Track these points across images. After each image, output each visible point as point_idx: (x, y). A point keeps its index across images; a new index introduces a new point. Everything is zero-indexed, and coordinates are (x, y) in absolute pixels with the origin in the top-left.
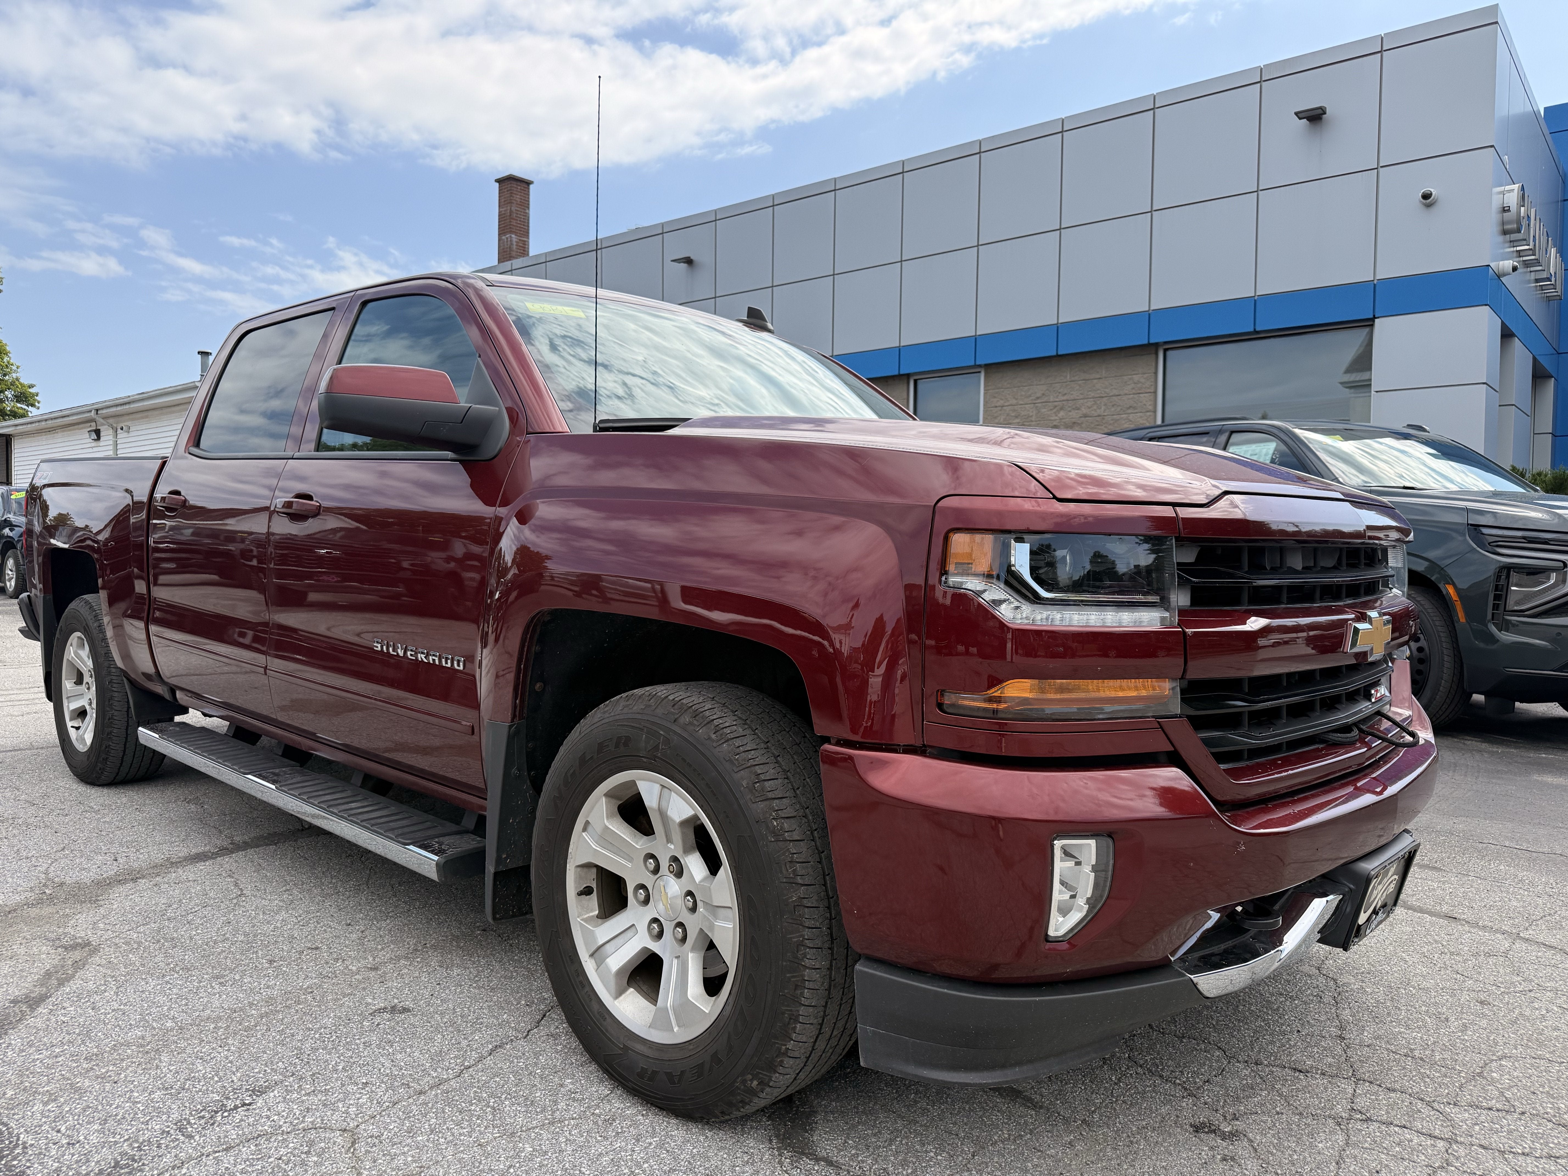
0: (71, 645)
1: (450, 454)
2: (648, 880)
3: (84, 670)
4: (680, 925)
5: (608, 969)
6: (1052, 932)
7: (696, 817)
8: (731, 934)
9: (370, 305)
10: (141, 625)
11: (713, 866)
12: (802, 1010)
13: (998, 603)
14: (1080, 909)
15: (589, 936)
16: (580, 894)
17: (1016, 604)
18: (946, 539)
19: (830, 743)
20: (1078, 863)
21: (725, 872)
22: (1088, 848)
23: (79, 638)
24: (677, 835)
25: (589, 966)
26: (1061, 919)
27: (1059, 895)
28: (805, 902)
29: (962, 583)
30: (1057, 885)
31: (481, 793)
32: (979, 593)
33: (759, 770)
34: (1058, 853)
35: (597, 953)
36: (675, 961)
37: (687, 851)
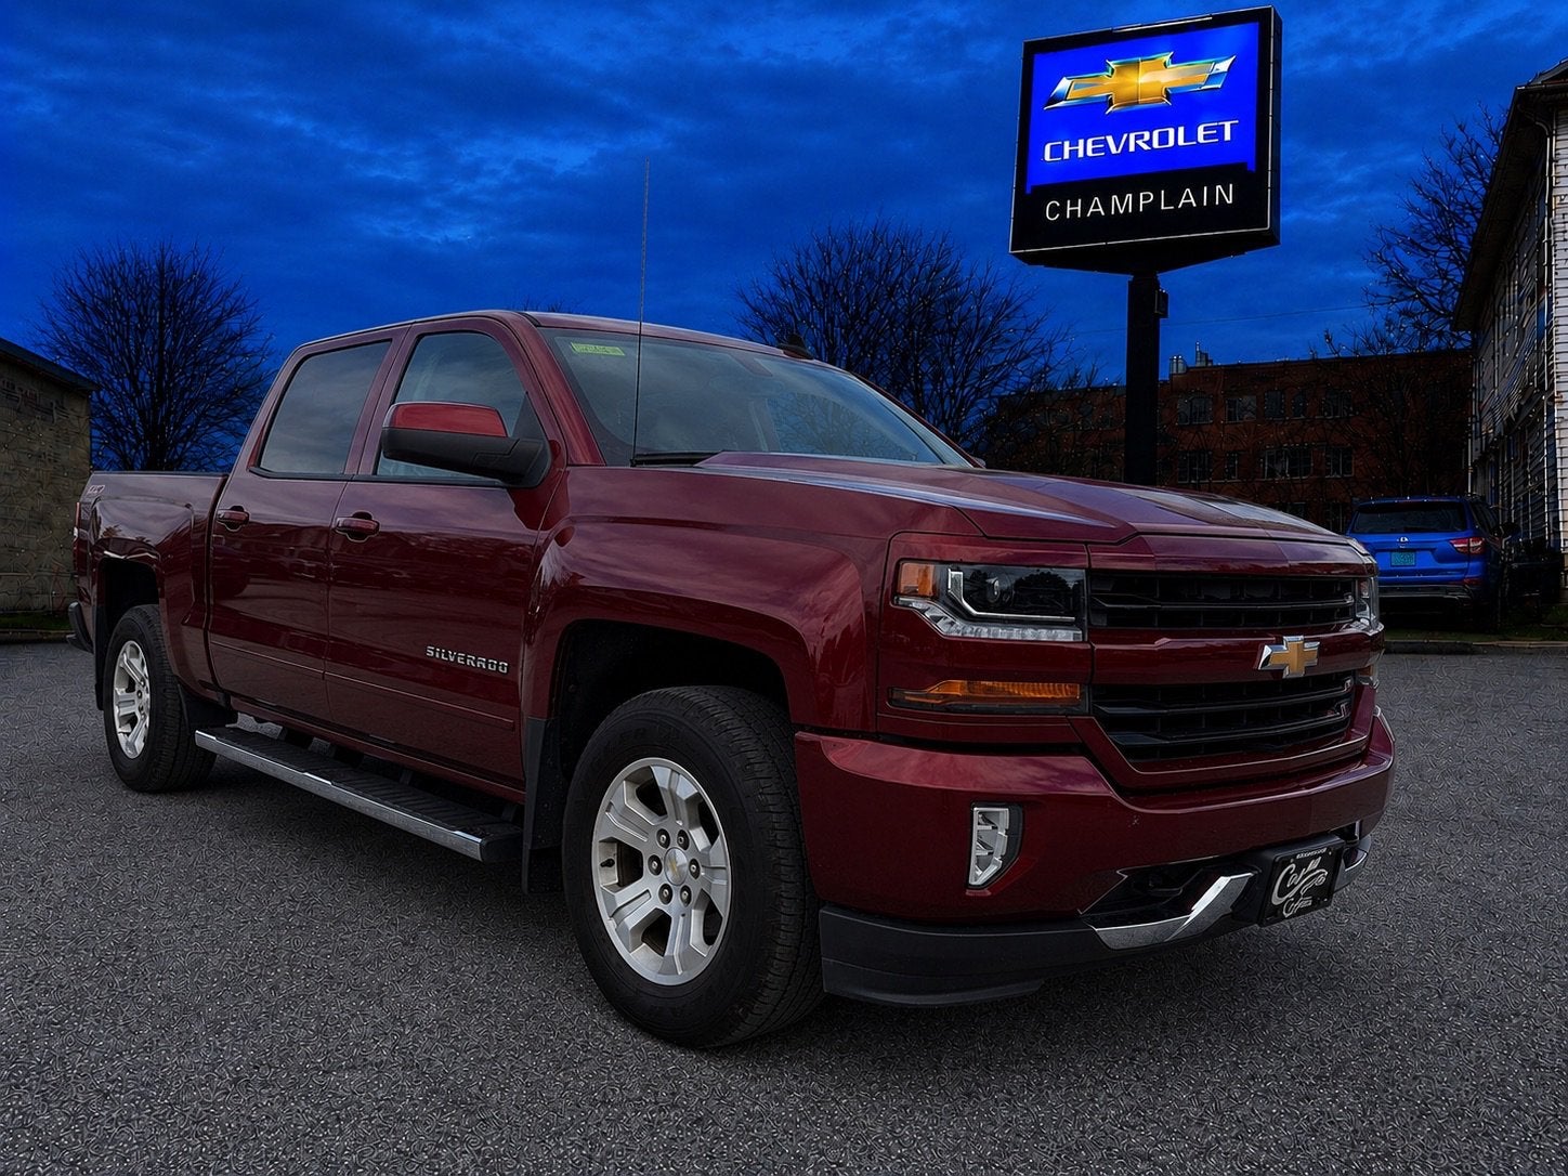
0: (125, 652)
1: (498, 481)
2: (660, 852)
3: (137, 679)
4: (686, 888)
5: (626, 927)
6: (972, 882)
7: (698, 796)
8: (725, 890)
9: (426, 337)
10: (199, 633)
11: (712, 835)
12: (778, 949)
13: (936, 619)
14: (996, 863)
15: (610, 900)
16: (602, 865)
17: (950, 619)
18: (898, 567)
19: (804, 730)
20: (995, 828)
21: (721, 840)
22: (1003, 815)
23: (132, 645)
24: (684, 811)
25: (610, 925)
26: (979, 872)
27: (978, 851)
28: (783, 861)
29: (911, 603)
30: (975, 843)
31: (521, 784)
32: (923, 611)
33: (749, 755)
34: (977, 817)
35: (616, 913)
36: (681, 918)
37: (692, 826)
